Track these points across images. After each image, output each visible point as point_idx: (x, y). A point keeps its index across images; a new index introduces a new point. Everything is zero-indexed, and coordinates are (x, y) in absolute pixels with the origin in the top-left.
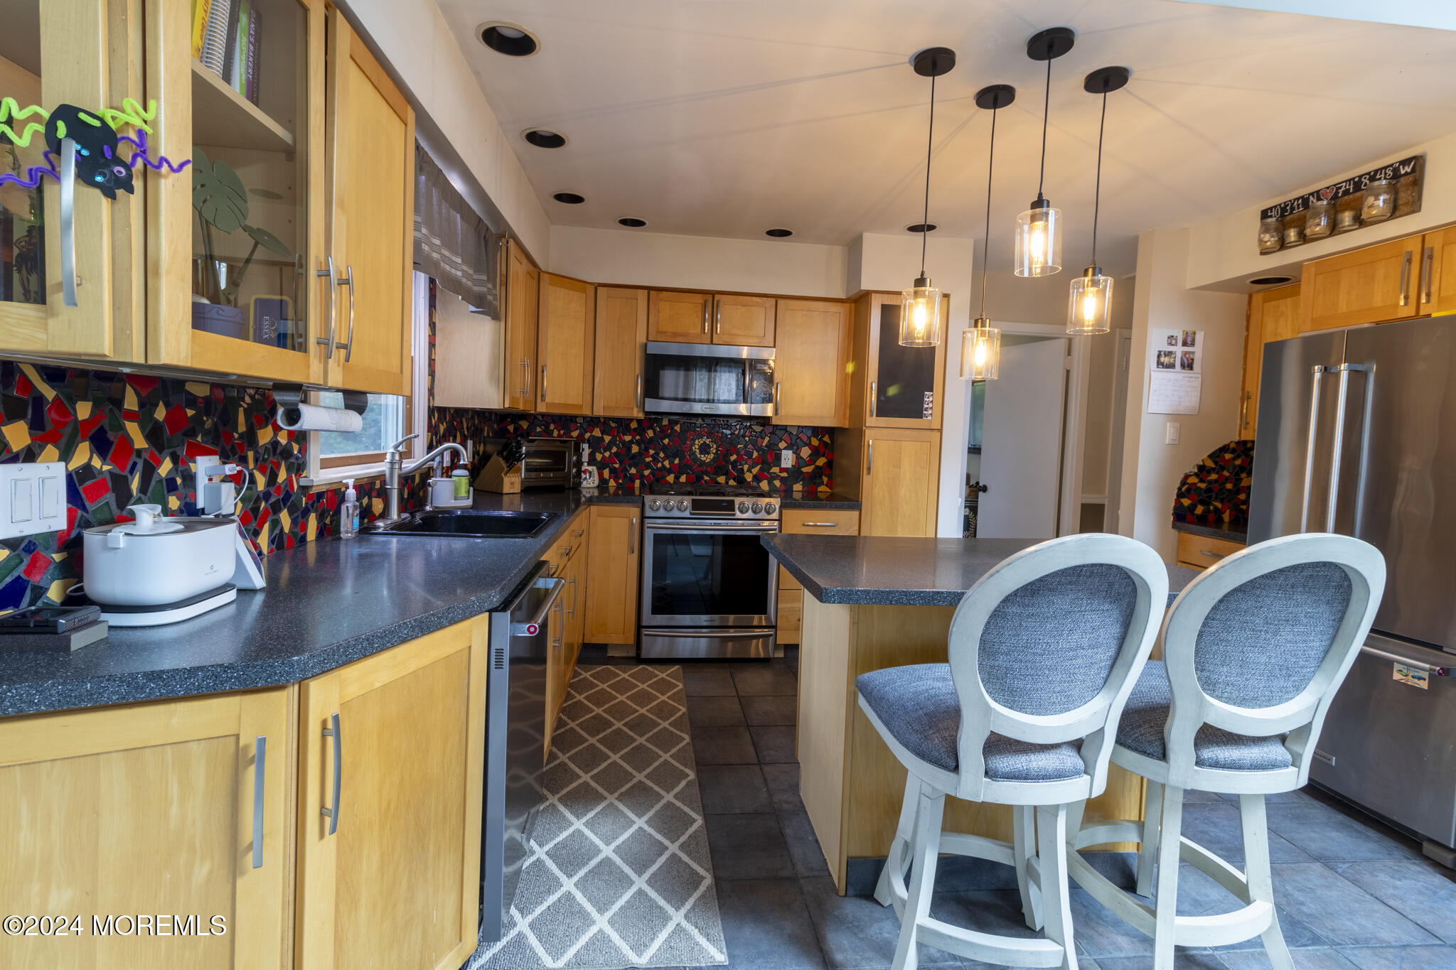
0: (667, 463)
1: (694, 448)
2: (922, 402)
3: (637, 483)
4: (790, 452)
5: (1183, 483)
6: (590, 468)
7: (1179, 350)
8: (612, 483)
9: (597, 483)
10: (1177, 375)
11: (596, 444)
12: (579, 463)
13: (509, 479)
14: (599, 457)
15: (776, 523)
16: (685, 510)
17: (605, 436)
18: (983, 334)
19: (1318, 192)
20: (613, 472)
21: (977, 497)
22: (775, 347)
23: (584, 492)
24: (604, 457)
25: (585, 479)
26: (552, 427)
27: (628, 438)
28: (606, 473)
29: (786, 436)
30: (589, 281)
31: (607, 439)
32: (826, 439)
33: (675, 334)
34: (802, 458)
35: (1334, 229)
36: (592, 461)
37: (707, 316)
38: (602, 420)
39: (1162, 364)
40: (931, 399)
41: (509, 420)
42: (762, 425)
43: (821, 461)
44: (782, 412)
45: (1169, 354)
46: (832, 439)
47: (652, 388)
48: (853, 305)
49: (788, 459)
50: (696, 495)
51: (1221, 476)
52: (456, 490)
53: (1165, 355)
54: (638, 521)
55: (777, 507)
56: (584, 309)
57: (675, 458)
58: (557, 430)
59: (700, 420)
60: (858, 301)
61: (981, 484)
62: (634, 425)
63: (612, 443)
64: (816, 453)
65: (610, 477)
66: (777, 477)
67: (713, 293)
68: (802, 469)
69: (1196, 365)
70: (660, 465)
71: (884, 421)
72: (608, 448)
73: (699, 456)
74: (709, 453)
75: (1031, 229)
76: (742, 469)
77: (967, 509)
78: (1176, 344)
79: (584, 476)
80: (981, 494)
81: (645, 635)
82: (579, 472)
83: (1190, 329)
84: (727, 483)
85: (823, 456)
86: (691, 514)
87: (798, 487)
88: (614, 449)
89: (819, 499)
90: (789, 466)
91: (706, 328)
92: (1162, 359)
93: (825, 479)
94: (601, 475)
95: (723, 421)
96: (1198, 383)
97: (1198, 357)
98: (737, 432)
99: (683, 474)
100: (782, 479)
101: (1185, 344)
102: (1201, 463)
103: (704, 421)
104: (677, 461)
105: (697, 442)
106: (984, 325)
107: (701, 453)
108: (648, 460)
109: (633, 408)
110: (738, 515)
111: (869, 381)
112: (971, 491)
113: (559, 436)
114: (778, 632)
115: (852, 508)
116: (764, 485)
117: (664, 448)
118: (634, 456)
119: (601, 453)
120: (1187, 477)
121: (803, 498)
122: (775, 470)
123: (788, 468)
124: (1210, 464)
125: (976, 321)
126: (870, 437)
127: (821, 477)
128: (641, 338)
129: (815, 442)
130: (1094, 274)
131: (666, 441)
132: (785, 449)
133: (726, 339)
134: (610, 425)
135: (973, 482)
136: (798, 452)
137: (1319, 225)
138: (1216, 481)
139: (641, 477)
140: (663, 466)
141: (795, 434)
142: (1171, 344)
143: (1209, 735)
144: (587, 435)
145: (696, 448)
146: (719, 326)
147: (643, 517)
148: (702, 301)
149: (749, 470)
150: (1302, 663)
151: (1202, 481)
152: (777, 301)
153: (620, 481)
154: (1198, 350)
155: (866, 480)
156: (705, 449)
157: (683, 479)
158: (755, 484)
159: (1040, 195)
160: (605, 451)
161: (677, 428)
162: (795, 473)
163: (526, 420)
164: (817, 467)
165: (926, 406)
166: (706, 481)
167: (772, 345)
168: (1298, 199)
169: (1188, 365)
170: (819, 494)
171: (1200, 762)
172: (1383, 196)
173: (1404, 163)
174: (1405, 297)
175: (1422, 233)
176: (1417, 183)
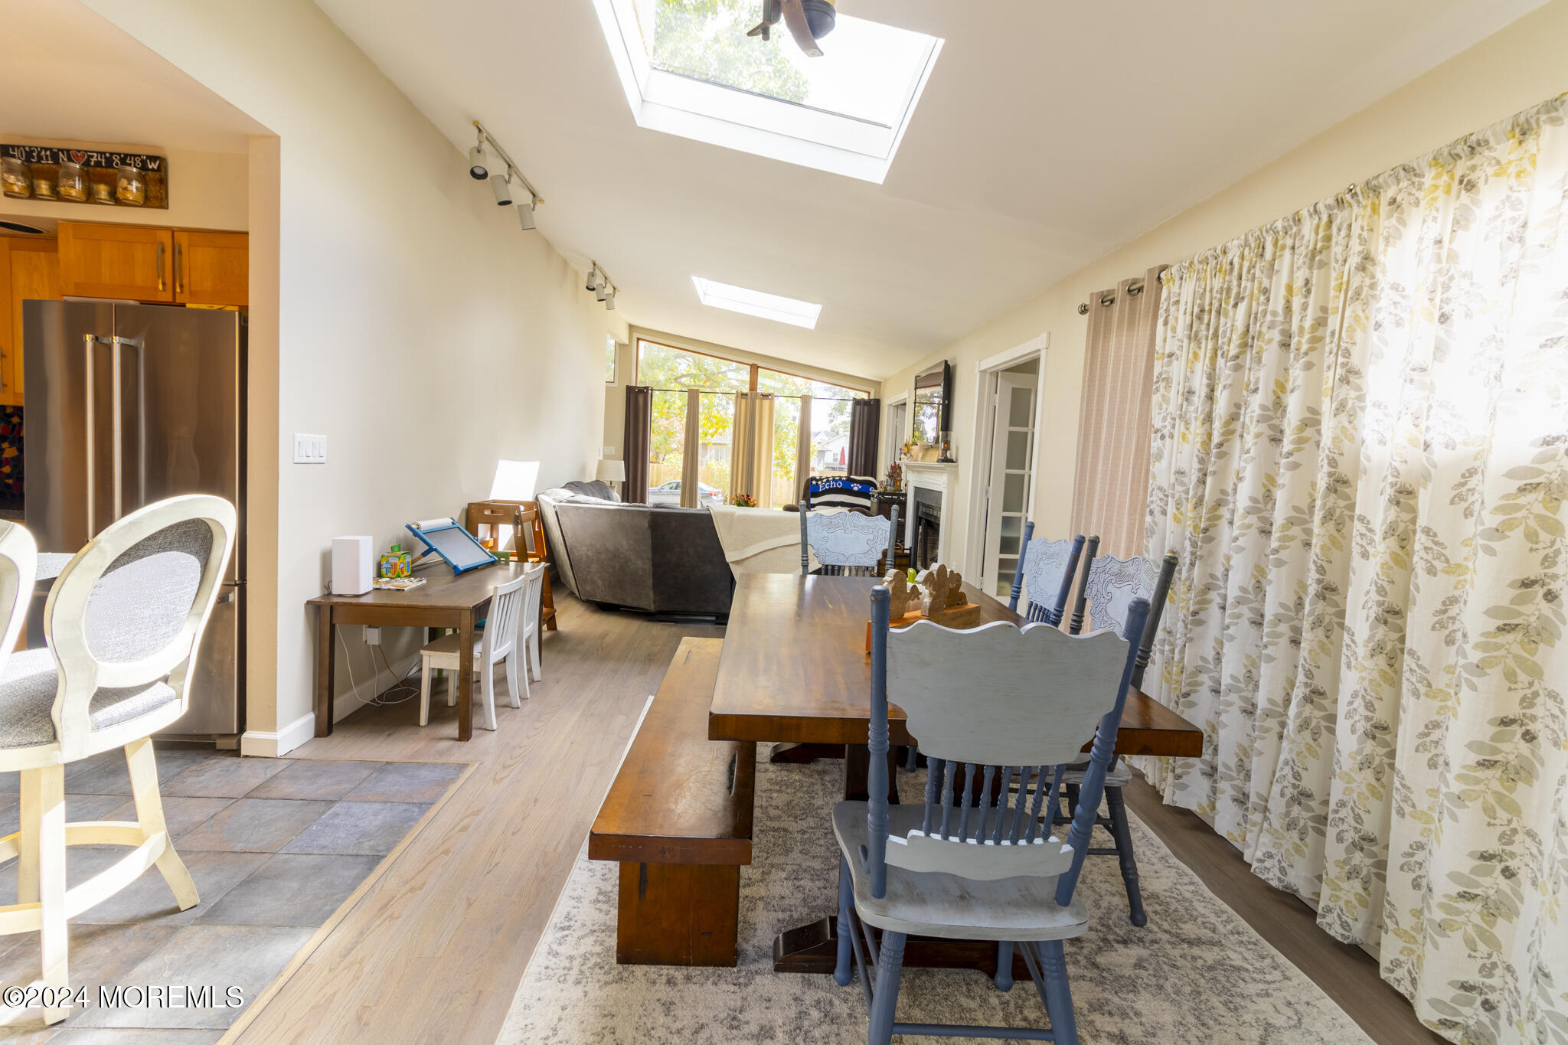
19: (69, 151)
35: (90, 197)
137: (74, 188)
171: (97, 727)
172: (135, 184)
173: (153, 159)
174: (164, 284)
175: (172, 231)
176: (163, 182)
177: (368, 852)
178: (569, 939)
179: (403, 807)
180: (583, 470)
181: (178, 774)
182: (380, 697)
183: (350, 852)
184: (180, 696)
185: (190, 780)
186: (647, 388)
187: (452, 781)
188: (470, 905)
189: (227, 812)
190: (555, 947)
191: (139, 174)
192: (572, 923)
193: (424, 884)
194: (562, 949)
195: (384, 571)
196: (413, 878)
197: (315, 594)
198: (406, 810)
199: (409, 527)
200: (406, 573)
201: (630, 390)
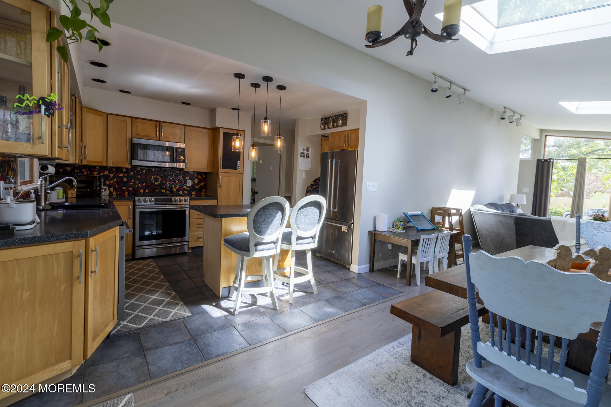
0: (140, 185)
1: (151, 179)
2: (237, 164)
3: (127, 193)
4: (190, 181)
5: (307, 189)
6: (105, 187)
7: (306, 152)
8: (115, 193)
9: (108, 193)
10: (305, 159)
11: (106, 178)
12: (100, 186)
13: (71, 192)
14: (108, 183)
15: (188, 205)
16: (153, 202)
17: (111, 175)
18: (254, 148)
19: (331, 117)
20: (115, 189)
21: (255, 196)
22: (185, 143)
23: (103, 197)
24: (110, 183)
25: (103, 192)
26: (83, 170)
27: (121, 175)
28: (112, 189)
29: (189, 175)
30: (104, 112)
31: (112, 175)
32: (204, 176)
33: (144, 136)
34: (195, 183)
35: (333, 127)
36: (105, 184)
37: (158, 129)
38: (109, 168)
39: (302, 156)
40: (240, 163)
41: (60, 167)
42: (180, 171)
43: (202, 184)
44: (188, 166)
45: (303, 153)
46: (206, 176)
47: (134, 156)
48: (213, 130)
49: (190, 183)
50: (156, 196)
51: (316, 187)
52: (58, 195)
53: (303, 154)
54: (132, 207)
55: (189, 200)
56: (102, 123)
57: (143, 183)
58: (86, 171)
59: (154, 168)
60: (215, 130)
61: (256, 191)
62: (124, 170)
63: (114, 177)
64: (200, 181)
65: (114, 191)
66: (185, 190)
67: (160, 122)
68: (195, 187)
69: (310, 157)
70: (136, 186)
71: (225, 170)
72: (112, 179)
73: (154, 182)
74: (158, 181)
75: (264, 124)
76: (172, 187)
77: (252, 200)
78: (305, 151)
79: (102, 191)
80: (256, 194)
81: (137, 249)
82: (101, 189)
83: (308, 146)
84: (166, 192)
85: (203, 182)
86: (155, 203)
87: (194, 193)
88: (115, 180)
89: (201, 197)
90: (190, 186)
91: (157, 134)
92: (302, 155)
93: (204, 190)
94: (109, 190)
95: (164, 169)
96: (310, 162)
97: (310, 154)
98: (169, 173)
99: (147, 189)
100: (188, 191)
101: (307, 151)
102: (311, 183)
103: (155, 169)
104: (144, 184)
105: (153, 177)
106: (254, 146)
107: (155, 181)
108: (131, 184)
109: (126, 163)
110: (174, 203)
111: (220, 157)
112: (253, 194)
113: (87, 174)
114: (190, 243)
115: (215, 199)
116: (181, 192)
117: (138, 179)
118: (125, 182)
119: (109, 181)
120: (308, 187)
121: (196, 197)
122: (185, 187)
123: (190, 187)
124: (313, 184)
125: (252, 145)
126: (220, 176)
127: (202, 190)
128: (129, 136)
129: (200, 177)
130: (280, 136)
131: (139, 177)
132: (189, 179)
133: (165, 139)
134: (113, 170)
135: (253, 191)
136: (194, 181)
137: (331, 125)
138: (315, 188)
139: (129, 191)
140: (138, 186)
141: (192, 174)
142: (304, 151)
143: (299, 238)
144: (102, 174)
145: (152, 179)
146: (163, 133)
147: (134, 205)
148: (155, 124)
149: (175, 187)
150: (314, 222)
151: (312, 188)
152: (185, 127)
153: (119, 192)
154: (310, 152)
155: (219, 190)
156: (156, 180)
157: (147, 191)
158: (177, 192)
159: (266, 116)
160: (111, 180)
161: (144, 171)
162: (193, 188)
163: (70, 167)
164: (201, 186)
165: (238, 166)
166: (157, 192)
167: (184, 142)
168: (327, 117)
169: (308, 157)
170: (202, 196)
171: (297, 244)
172: (341, 121)
173: (344, 114)
174: (345, 145)
175: (348, 131)
176: (346, 119)
177: (364, 302)
178: (401, 347)
179: (379, 296)
180: (502, 198)
181: (337, 270)
182: (391, 267)
183: (360, 300)
184: (314, 242)
185: (338, 272)
186: (550, 159)
187: (396, 295)
188: (380, 326)
189: (341, 282)
190: (395, 347)
191: (342, 118)
192: (405, 344)
193: (372, 316)
194: (397, 349)
195: (394, 226)
196: (371, 313)
197: (371, 229)
198: (379, 297)
199: (404, 213)
200: (401, 228)
201: (539, 161)
